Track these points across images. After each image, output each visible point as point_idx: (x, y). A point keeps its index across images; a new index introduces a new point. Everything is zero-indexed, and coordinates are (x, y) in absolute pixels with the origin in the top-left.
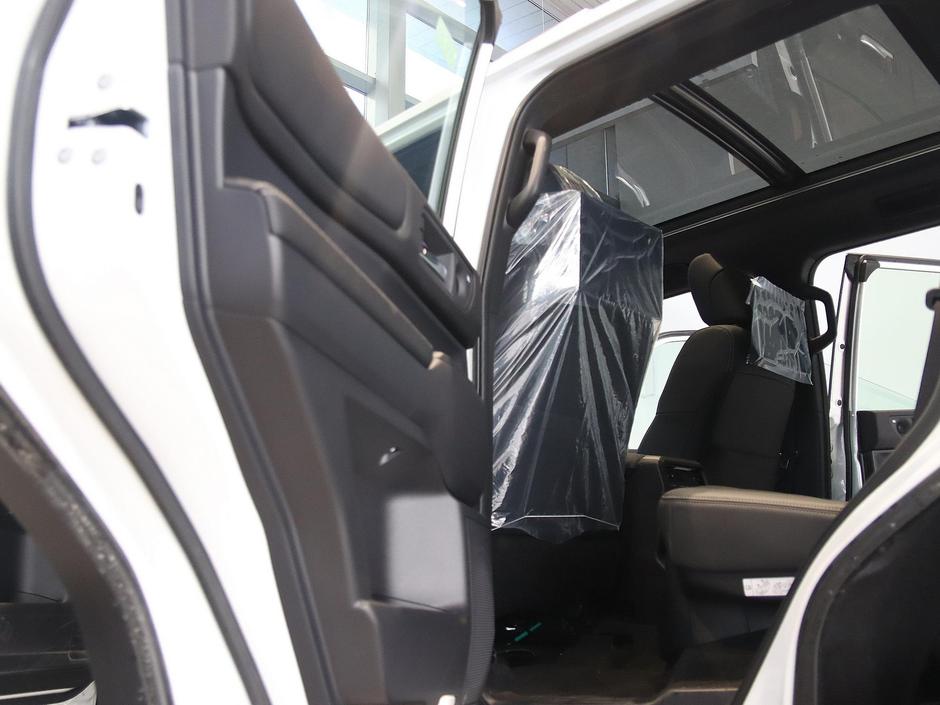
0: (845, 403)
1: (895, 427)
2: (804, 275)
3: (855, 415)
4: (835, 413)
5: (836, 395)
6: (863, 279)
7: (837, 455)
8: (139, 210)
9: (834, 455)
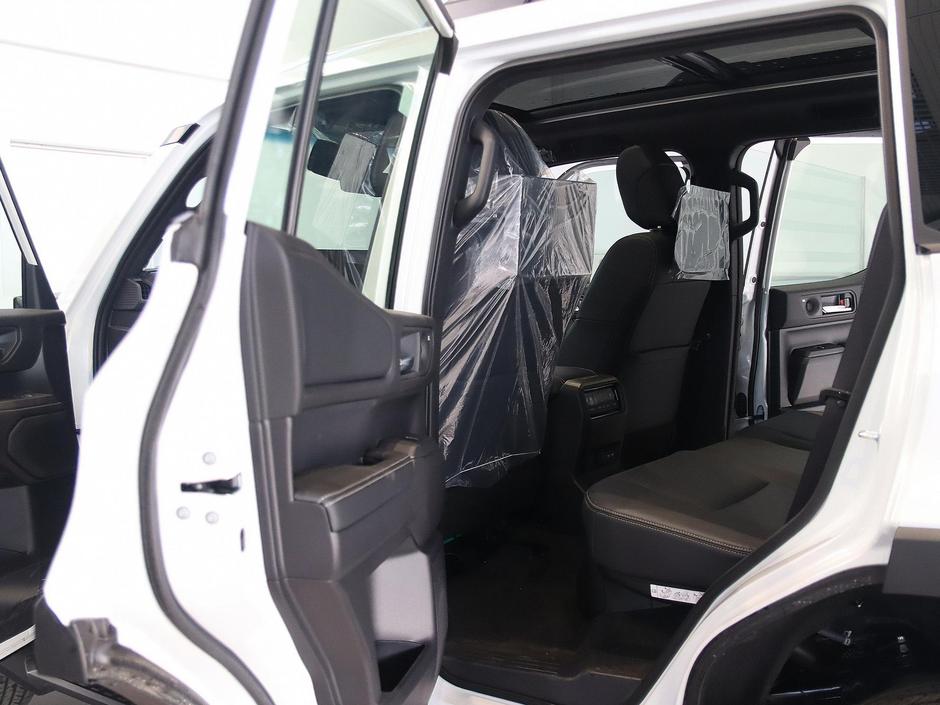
0: (759, 280)
1: (804, 306)
2: (732, 164)
3: (767, 293)
4: (749, 290)
5: (751, 273)
6: (791, 158)
7: (746, 329)
8: (243, 548)
9: (743, 329)
